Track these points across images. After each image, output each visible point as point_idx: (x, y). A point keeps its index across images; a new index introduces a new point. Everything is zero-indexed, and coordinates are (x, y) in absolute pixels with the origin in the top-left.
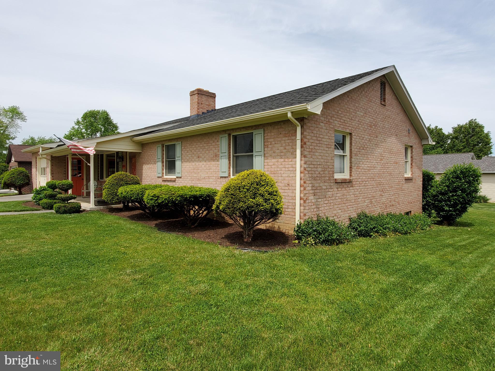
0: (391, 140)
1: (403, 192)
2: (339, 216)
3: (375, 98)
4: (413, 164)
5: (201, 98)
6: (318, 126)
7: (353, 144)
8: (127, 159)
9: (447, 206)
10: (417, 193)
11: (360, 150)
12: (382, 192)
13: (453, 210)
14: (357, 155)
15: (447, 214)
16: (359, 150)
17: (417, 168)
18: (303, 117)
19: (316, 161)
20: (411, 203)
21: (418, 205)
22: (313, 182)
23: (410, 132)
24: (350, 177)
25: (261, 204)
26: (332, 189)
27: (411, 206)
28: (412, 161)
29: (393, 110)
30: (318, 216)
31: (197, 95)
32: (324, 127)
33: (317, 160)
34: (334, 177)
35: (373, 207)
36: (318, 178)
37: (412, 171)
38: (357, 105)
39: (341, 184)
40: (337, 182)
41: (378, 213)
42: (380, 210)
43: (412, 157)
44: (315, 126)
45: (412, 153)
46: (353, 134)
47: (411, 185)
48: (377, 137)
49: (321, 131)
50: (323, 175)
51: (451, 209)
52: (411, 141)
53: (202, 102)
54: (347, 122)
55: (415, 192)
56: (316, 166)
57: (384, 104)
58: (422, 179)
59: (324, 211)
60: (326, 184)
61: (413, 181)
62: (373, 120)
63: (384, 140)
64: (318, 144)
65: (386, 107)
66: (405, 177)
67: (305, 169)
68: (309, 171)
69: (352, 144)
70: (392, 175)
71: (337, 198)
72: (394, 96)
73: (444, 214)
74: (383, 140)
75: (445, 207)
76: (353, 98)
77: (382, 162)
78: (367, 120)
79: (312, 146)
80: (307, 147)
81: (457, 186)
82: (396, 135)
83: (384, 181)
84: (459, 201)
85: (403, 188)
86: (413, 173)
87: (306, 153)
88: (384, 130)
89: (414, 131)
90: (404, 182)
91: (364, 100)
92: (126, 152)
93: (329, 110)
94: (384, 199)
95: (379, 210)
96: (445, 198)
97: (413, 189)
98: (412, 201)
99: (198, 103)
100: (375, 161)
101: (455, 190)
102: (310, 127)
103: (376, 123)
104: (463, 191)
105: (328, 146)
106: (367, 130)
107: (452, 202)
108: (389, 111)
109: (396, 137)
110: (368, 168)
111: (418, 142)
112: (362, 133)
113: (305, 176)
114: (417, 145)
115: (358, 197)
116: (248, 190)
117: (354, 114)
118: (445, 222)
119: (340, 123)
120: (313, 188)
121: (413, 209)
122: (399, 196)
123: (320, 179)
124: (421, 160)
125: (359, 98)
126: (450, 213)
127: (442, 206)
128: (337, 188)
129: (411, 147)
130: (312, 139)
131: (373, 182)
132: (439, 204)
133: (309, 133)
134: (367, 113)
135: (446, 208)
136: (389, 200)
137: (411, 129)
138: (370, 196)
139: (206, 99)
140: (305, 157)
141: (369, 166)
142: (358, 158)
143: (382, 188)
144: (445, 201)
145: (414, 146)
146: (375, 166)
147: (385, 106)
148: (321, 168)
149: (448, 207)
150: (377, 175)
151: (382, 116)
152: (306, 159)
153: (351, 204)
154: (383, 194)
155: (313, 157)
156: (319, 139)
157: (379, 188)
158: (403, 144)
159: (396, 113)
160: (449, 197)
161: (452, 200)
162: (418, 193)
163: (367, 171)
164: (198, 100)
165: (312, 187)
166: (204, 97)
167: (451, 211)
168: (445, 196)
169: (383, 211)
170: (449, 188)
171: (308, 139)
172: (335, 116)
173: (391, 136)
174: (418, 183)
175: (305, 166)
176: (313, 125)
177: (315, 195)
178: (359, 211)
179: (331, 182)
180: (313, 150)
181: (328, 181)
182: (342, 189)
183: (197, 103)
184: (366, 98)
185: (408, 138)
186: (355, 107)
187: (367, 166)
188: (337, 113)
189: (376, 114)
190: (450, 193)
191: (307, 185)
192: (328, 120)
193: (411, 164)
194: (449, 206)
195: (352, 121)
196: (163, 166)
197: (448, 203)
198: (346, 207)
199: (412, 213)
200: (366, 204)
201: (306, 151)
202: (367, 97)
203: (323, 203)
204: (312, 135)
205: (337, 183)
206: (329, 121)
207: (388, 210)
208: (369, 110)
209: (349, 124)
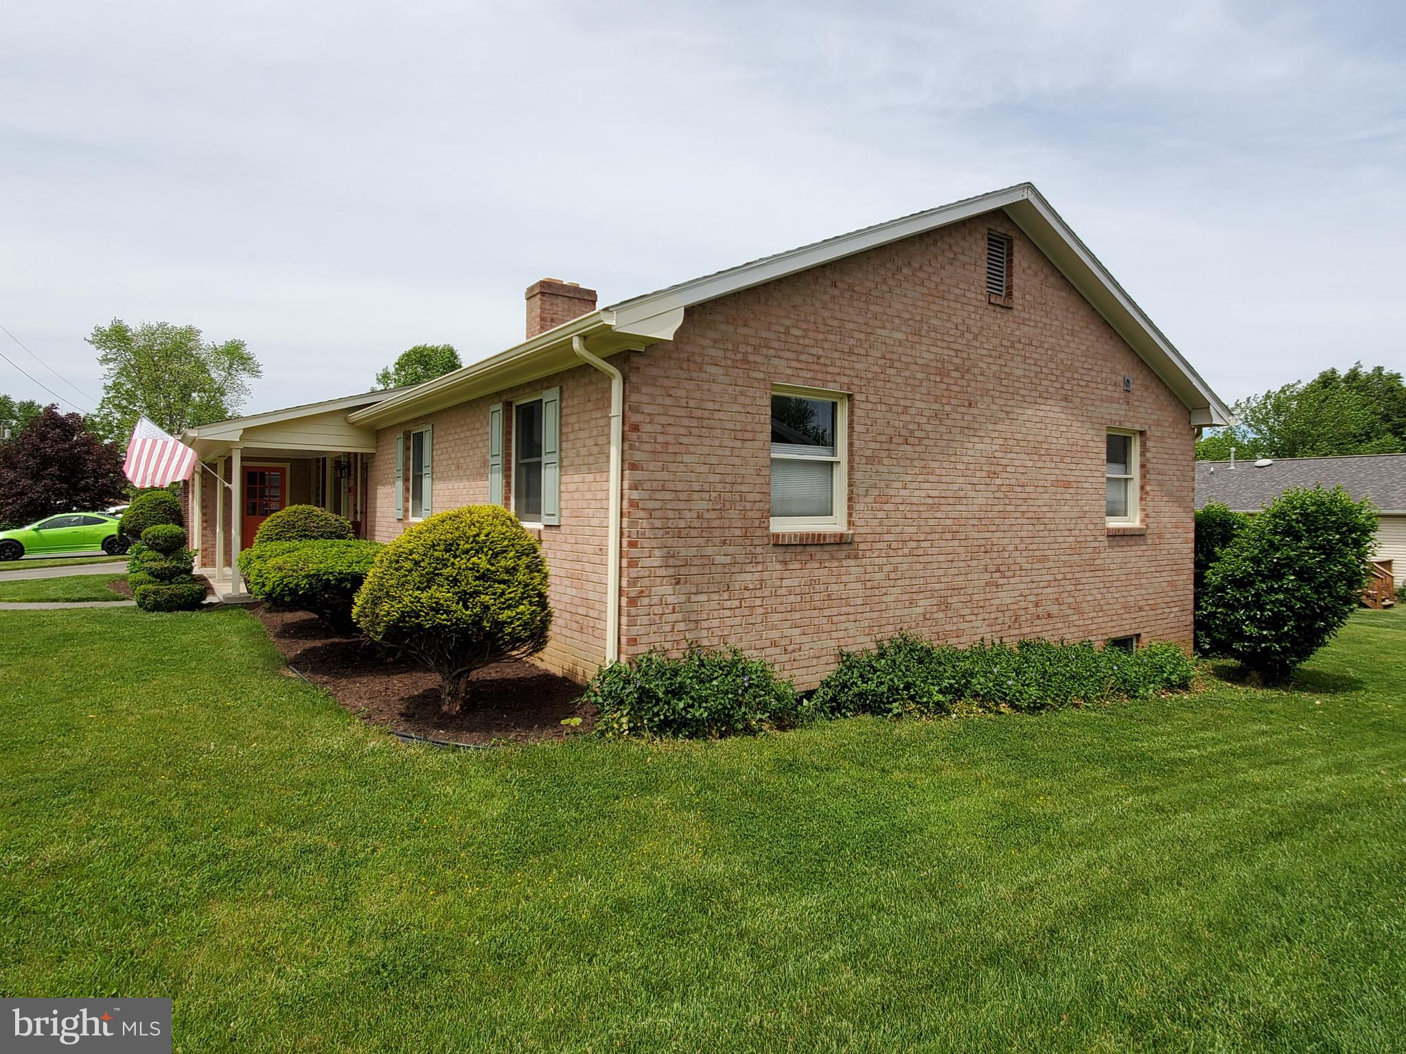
0: (1042, 414)
1: (1100, 573)
2: (790, 648)
3: (962, 285)
4: (1148, 488)
5: (552, 304)
6: (695, 375)
7: (858, 428)
8: (356, 472)
9: (1252, 622)
10: (1169, 579)
11: (893, 446)
12: (997, 575)
13: (1271, 635)
14: (876, 462)
15: (1254, 649)
16: (885, 446)
17: (1165, 499)
18: (629, 351)
19: (685, 479)
20: (1141, 609)
21: (1172, 615)
22: (670, 542)
23: (1132, 386)
24: (849, 529)
25: (442, 605)
26: (760, 565)
27: (1138, 620)
28: (1143, 477)
29: (1048, 321)
30: (694, 646)
31: (539, 296)
32: (721, 378)
33: (687, 476)
34: (767, 528)
35: (955, 620)
36: (694, 533)
37: (1144, 510)
38: (873, 308)
39: (799, 549)
40: (780, 544)
41: (979, 638)
42: (988, 629)
43: (1143, 466)
44: (682, 374)
45: (1143, 454)
46: (858, 397)
47: (1140, 553)
48: (970, 404)
49: (709, 390)
50: (716, 523)
51: (1265, 633)
52: (1139, 415)
53: (555, 316)
54: (827, 362)
55: (1158, 575)
56: (683, 496)
57: (1002, 304)
58: (1192, 535)
59: (722, 630)
60: (731, 550)
61: (1150, 541)
62: (953, 353)
63: (1007, 413)
64: (693, 430)
65: (1015, 313)
66: (1108, 529)
67: (634, 504)
68: (651, 511)
69: (853, 428)
70: (1046, 521)
71: (783, 591)
72: (1052, 280)
73: (1243, 647)
74: (1004, 415)
75: (1247, 626)
76: (857, 289)
77: (998, 481)
78: (926, 355)
79: (669, 436)
80: (645, 437)
81: (1284, 559)
82: (1066, 399)
83: (1006, 541)
84: (1290, 608)
85: (1097, 562)
86: (1147, 516)
87: (638, 456)
88: (1004, 382)
89: (1153, 385)
90: (1106, 544)
91: (910, 294)
92: (356, 454)
93: (746, 325)
94: (1005, 597)
95: (981, 630)
96: (1247, 597)
97: (1147, 564)
98: (1144, 603)
99: (542, 319)
100: (961, 480)
101: (1276, 573)
102: (655, 378)
103: (967, 363)
104: (1304, 575)
105: (739, 435)
106: (924, 384)
107: (1269, 610)
108: (1032, 324)
109: (1064, 404)
110: (930, 501)
111: (1171, 419)
112: (900, 394)
113: (633, 524)
114: (1169, 426)
115: (884, 590)
116: (417, 563)
117: (862, 336)
118: (1255, 674)
119: (799, 366)
120: (671, 562)
121: (1148, 629)
122: (1081, 587)
123: (704, 534)
124: (1191, 474)
125: (885, 288)
126: (1263, 645)
127: (1237, 624)
128: (785, 563)
129: (1142, 433)
130: (666, 415)
131: (956, 543)
132: (1229, 616)
133: (653, 397)
134: (923, 333)
135: (1249, 629)
136: (1032, 598)
137: (1138, 380)
138: (937, 586)
139: (566, 306)
140: (634, 467)
141: (936, 493)
142: (881, 468)
143: (999, 561)
144: (1247, 606)
145: (1153, 432)
146: (961, 494)
147: (1011, 308)
148: (710, 500)
149: (1256, 627)
150: (975, 522)
151: (995, 341)
152: (639, 475)
153: (852, 610)
154: (1001, 581)
155: (672, 467)
156: (699, 413)
157: (984, 563)
158: (1098, 426)
159: (1064, 331)
160: (1257, 595)
161: (1267, 604)
162: (1175, 578)
163: (922, 508)
164: (541, 312)
165: (668, 556)
166: (559, 301)
167: (1265, 639)
168: (1247, 592)
169: (1000, 634)
170: (1259, 566)
171: (649, 414)
172: (776, 344)
173: (1040, 400)
174: (1177, 546)
175: (635, 495)
176: (673, 373)
177: (678, 583)
178: (890, 631)
179: (755, 542)
180: (670, 446)
181: (740, 541)
182: (808, 566)
183: (538, 319)
184: (918, 288)
185: (1124, 407)
186: (869, 315)
187: (923, 494)
188: (783, 336)
189: (968, 336)
190: (1263, 581)
191: (643, 552)
192: (739, 357)
193: (1142, 488)
194: (1260, 624)
195: (854, 358)
196: (407, 490)
197: (1256, 614)
198: (825, 620)
199: (1145, 640)
200: (920, 610)
201: (638, 450)
202: (922, 285)
203: (718, 607)
204: (668, 401)
205: (780, 550)
206: (745, 360)
207: (1025, 631)
208: (934, 321)
209: (841, 367)
